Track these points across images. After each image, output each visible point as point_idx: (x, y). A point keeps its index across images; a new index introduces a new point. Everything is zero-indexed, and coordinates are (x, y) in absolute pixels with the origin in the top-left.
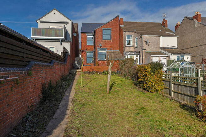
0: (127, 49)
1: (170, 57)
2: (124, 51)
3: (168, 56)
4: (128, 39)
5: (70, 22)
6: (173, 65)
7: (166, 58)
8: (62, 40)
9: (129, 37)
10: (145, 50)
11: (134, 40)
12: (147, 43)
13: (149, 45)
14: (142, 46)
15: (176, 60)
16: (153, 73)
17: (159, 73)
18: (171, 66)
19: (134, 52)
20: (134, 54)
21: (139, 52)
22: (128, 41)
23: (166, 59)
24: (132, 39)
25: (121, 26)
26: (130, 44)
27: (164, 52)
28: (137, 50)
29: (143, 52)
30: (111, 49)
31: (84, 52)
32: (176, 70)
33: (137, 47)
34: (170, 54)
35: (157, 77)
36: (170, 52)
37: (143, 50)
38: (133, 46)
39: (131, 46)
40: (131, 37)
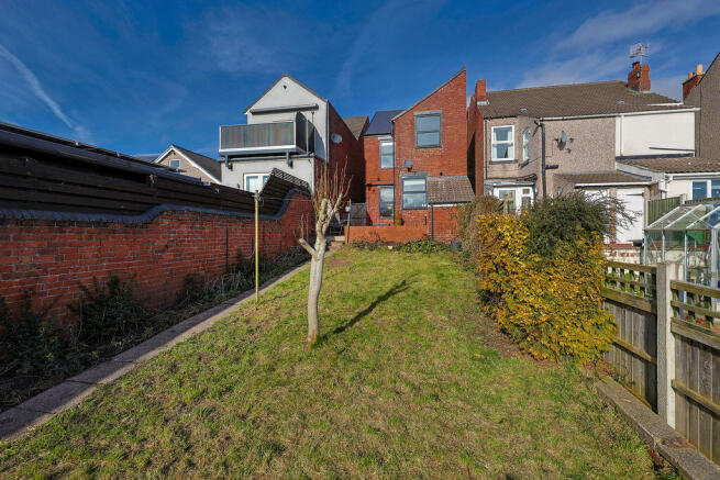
0: (496, 171)
1: (662, 186)
2: (487, 179)
3: (649, 186)
4: (498, 140)
5: (323, 105)
6: (672, 218)
7: (640, 191)
8: (291, 154)
9: (502, 134)
10: (556, 167)
11: (519, 139)
12: (561, 145)
13: (569, 151)
14: (544, 157)
15: (690, 198)
16: (543, 255)
17: (577, 259)
18: (666, 223)
19: (517, 179)
20: (515, 186)
21: (534, 178)
22: (498, 146)
23: (642, 195)
24: (511, 138)
25: (479, 103)
26: (506, 156)
27: (633, 170)
28: (527, 171)
29: (547, 176)
30: (441, 174)
31: (373, 188)
32: (690, 239)
33: (527, 163)
34: (658, 177)
35: (570, 278)
36: (658, 169)
37: (547, 168)
38: (516, 161)
39: (510, 162)
40: (509, 133)
